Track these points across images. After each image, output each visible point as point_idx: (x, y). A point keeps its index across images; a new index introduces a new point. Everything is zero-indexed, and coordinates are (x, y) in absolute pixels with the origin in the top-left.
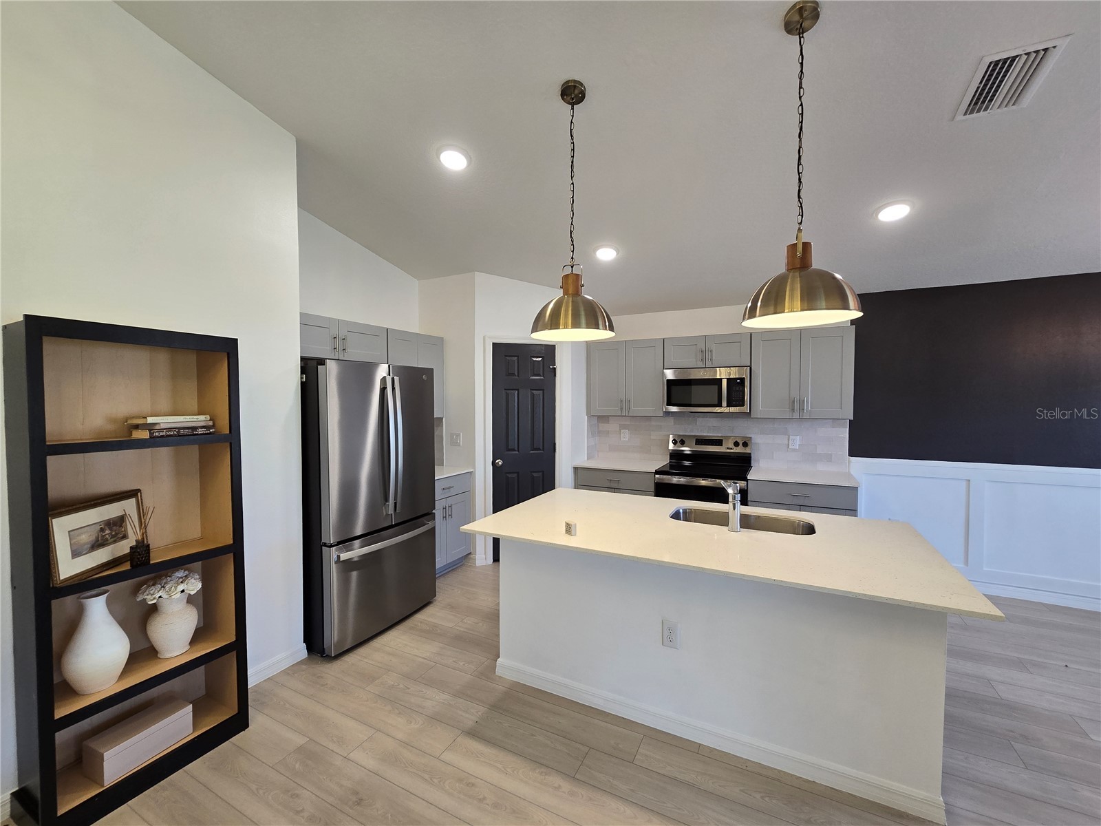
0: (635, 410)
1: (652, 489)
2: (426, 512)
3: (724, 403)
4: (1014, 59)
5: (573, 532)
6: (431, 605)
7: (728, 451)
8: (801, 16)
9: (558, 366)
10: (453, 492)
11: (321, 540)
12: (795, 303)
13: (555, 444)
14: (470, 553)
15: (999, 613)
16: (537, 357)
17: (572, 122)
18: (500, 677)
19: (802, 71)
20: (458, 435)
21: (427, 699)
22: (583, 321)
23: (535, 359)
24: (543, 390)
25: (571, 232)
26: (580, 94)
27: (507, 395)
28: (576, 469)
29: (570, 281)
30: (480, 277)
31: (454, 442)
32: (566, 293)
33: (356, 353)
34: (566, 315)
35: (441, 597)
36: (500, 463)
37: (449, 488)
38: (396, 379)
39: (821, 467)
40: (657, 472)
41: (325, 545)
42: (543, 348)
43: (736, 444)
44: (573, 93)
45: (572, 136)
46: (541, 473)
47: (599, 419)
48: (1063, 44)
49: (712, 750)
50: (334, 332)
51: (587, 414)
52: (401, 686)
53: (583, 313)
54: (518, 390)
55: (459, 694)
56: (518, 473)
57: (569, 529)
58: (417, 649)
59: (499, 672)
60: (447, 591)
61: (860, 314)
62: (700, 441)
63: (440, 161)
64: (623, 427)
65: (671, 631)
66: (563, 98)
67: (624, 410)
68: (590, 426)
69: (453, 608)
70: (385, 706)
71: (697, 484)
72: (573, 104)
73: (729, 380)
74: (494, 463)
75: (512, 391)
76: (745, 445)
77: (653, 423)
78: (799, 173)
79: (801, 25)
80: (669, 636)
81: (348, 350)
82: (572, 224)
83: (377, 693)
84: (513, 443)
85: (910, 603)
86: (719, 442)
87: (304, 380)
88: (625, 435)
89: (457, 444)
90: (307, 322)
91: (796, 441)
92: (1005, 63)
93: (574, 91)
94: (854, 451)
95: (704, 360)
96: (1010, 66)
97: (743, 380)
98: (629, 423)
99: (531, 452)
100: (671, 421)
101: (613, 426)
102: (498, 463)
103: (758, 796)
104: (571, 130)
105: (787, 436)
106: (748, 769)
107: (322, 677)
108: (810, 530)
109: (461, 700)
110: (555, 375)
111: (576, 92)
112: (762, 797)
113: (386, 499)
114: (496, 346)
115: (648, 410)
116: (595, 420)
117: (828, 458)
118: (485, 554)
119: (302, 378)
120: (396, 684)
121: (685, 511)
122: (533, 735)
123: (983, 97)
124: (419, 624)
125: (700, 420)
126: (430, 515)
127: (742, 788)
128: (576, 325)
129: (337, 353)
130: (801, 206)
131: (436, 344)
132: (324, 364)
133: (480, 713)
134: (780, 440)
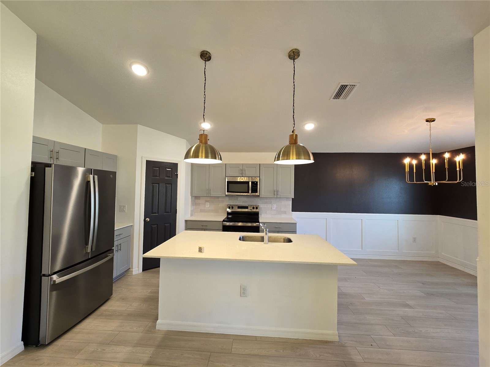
0: (213, 194)
1: (221, 228)
2: (109, 249)
3: (250, 192)
4: (347, 85)
5: (203, 251)
6: (110, 300)
7: (250, 211)
8: (294, 54)
9: (179, 173)
10: (122, 236)
11: (41, 273)
12: (294, 156)
13: (176, 210)
14: (129, 269)
15: (355, 263)
16: (169, 168)
17: (205, 68)
18: (159, 330)
19: (294, 73)
20: (124, 207)
21: (117, 353)
22: (210, 155)
23: (168, 169)
24: (171, 184)
25: (204, 115)
26: (209, 57)
27: (153, 186)
28: (186, 221)
29: (203, 137)
30: (140, 127)
31: (122, 210)
32: (201, 142)
33: (64, 161)
34: (202, 152)
35: (115, 295)
36: (148, 220)
37: (120, 234)
38: (96, 177)
39: (283, 216)
40: (224, 221)
41: (44, 275)
42: (172, 164)
43: (253, 208)
44: (206, 56)
45: (205, 74)
46: (169, 224)
47: (195, 198)
48: (358, 85)
49: (261, 337)
50: (51, 148)
51: (191, 195)
52: (99, 350)
53: (209, 152)
54: (159, 184)
55: (138, 344)
56: (157, 224)
57: (200, 250)
58: (106, 326)
59: (158, 327)
60: (118, 290)
61: (314, 161)
62: (239, 207)
63: (131, 69)
64: (207, 201)
65: (244, 289)
66: (201, 58)
67: (208, 194)
68: (192, 201)
69: (123, 299)
70: (91, 364)
71: (237, 225)
72: (205, 61)
73: (252, 182)
74: (145, 220)
75: (156, 184)
76: (257, 208)
77: (220, 200)
78: (293, 109)
79: (294, 57)
80: (243, 292)
81: (60, 159)
82: (204, 112)
83: (84, 358)
84: (155, 210)
85: (332, 263)
86: (247, 208)
87: (33, 175)
88: (208, 205)
89: (124, 211)
90: (37, 142)
91: (275, 206)
92: (345, 86)
93: (206, 55)
94: (294, 210)
95: (242, 174)
96: (346, 87)
97: (257, 182)
98: (209, 200)
99: (165, 214)
100: (227, 198)
101: (201, 201)
102: (147, 220)
103: (281, 351)
104: (205, 71)
105: (271, 205)
106: (275, 341)
107: (39, 360)
108: (289, 241)
109: (139, 348)
110: (177, 178)
111: (207, 56)
112: (283, 351)
113: (87, 244)
114: (148, 162)
115: (219, 194)
116: (194, 198)
117: (285, 213)
118: (138, 267)
119: (31, 174)
120: (96, 349)
121: (243, 237)
122: (182, 355)
123: (338, 95)
124: (104, 312)
125: (239, 198)
126: (111, 250)
127: (275, 350)
128: (207, 157)
129: (52, 160)
130: (294, 121)
131: (114, 158)
132: (51, 167)
133: (151, 352)
134: (269, 206)
